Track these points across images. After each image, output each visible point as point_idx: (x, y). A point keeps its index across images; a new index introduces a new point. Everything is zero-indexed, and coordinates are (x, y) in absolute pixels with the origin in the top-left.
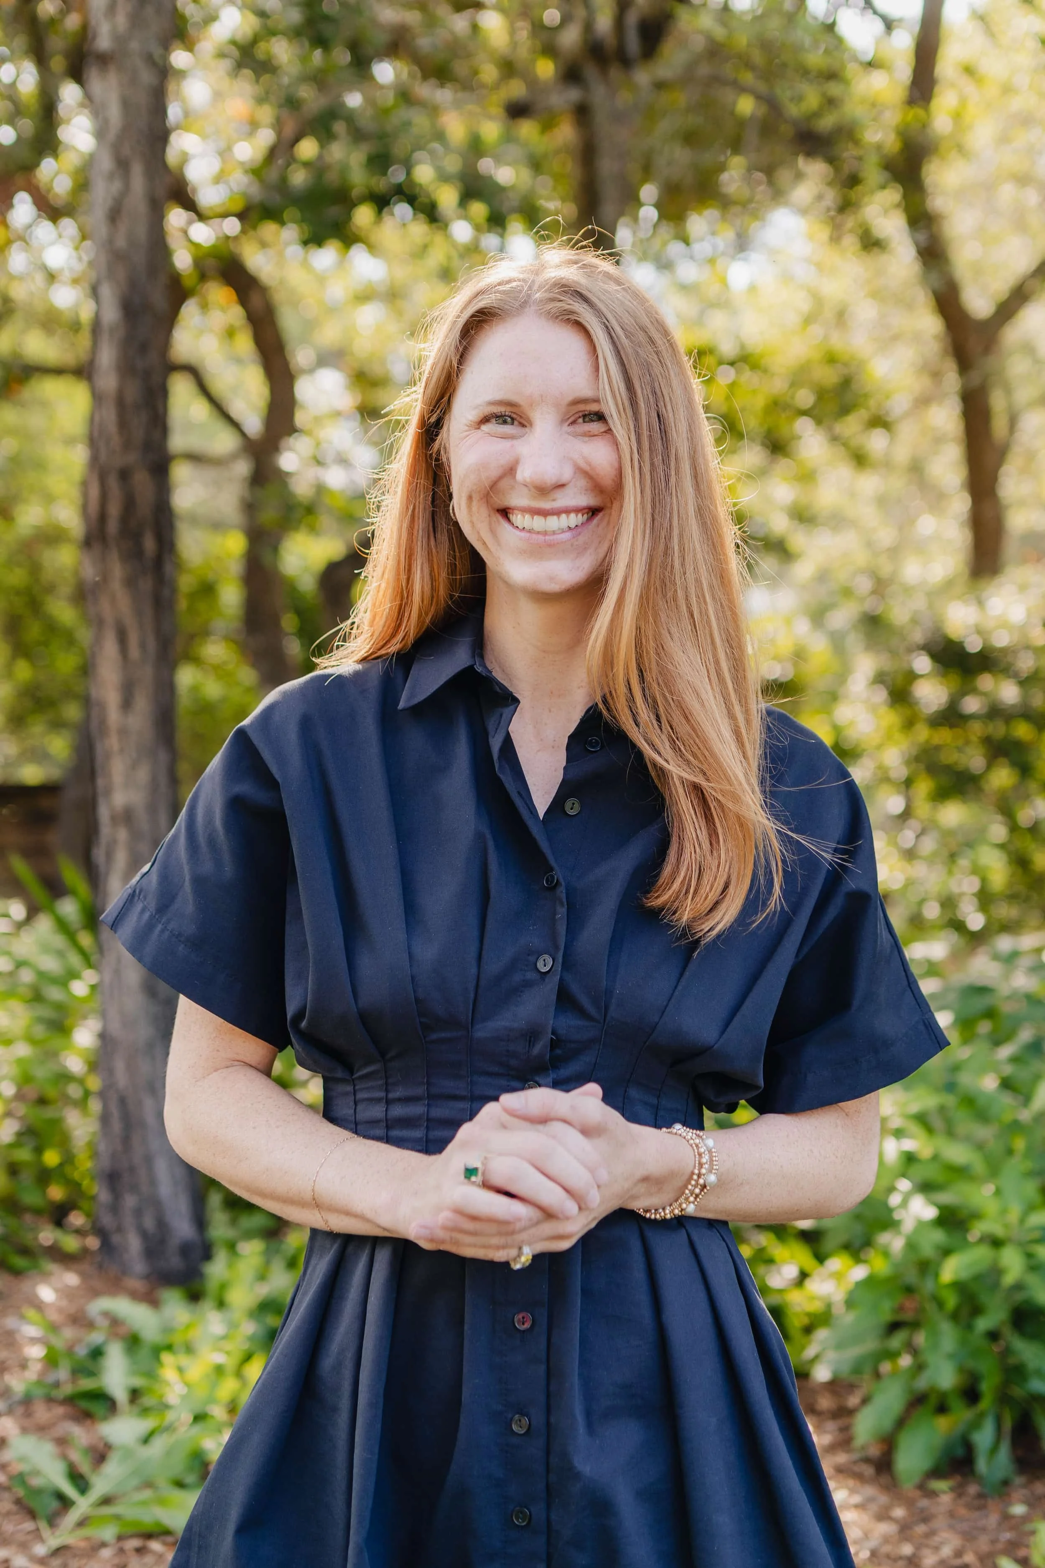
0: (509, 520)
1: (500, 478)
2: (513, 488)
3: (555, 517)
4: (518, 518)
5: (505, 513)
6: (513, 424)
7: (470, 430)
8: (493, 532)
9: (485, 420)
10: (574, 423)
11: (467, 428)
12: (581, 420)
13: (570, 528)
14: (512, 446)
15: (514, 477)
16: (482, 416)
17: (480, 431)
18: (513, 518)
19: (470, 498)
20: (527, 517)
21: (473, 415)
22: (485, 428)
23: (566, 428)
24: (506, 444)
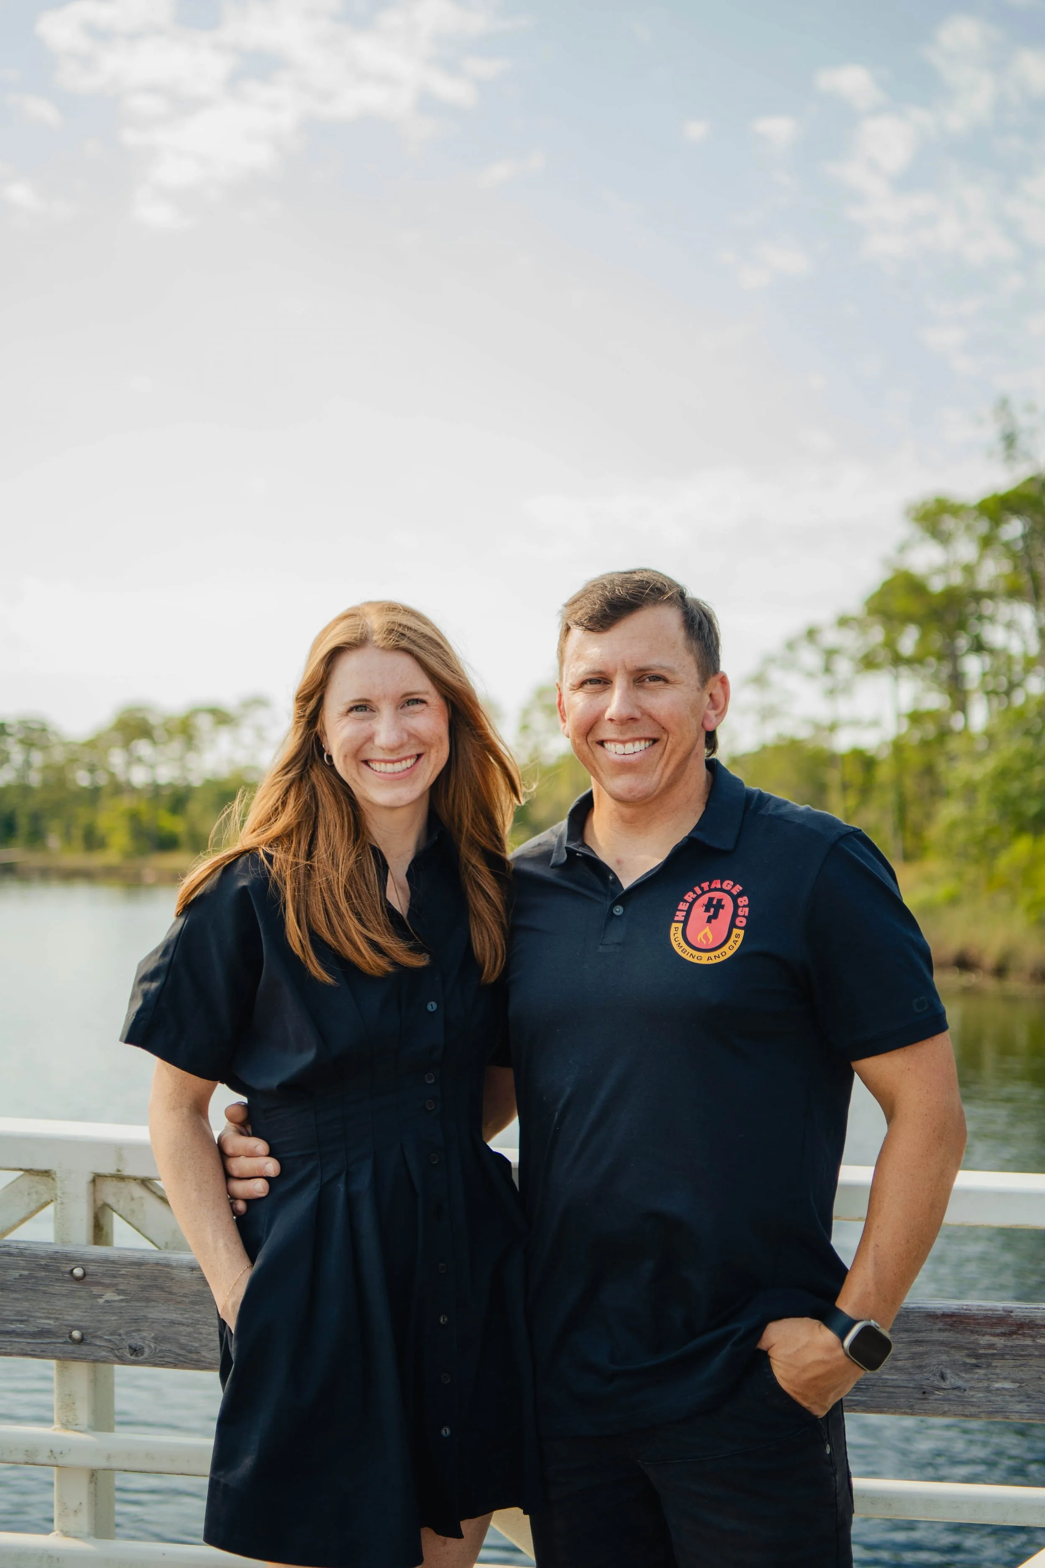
0: (369, 766)
1: (364, 743)
2: (372, 749)
3: (399, 763)
4: (376, 766)
5: (366, 762)
6: (366, 710)
7: (341, 717)
8: (359, 773)
9: (351, 710)
10: (402, 707)
11: (339, 715)
12: (406, 704)
13: (408, 768)
14: (370, 725)
15: (373, 742)
16: (349, 708)
17: (348, 717)
18: (372, 765)
19: (345, 756)
20: (383, 765)
21: (343, 708)
22: (352, 715)
23: (399, 711)
24: (365, 725)
